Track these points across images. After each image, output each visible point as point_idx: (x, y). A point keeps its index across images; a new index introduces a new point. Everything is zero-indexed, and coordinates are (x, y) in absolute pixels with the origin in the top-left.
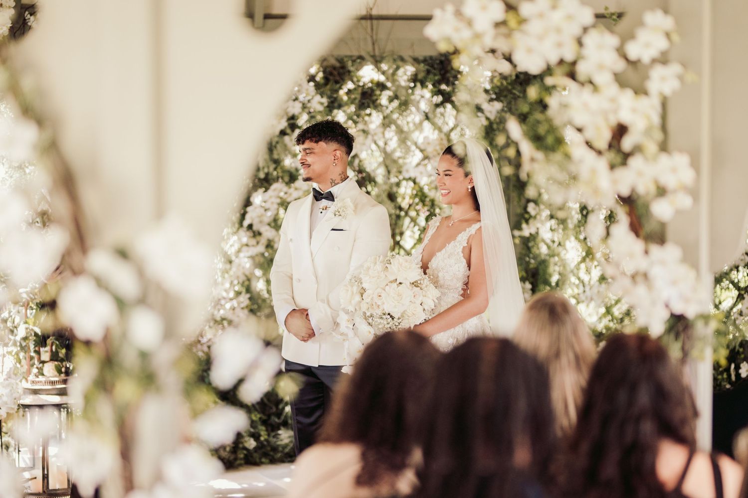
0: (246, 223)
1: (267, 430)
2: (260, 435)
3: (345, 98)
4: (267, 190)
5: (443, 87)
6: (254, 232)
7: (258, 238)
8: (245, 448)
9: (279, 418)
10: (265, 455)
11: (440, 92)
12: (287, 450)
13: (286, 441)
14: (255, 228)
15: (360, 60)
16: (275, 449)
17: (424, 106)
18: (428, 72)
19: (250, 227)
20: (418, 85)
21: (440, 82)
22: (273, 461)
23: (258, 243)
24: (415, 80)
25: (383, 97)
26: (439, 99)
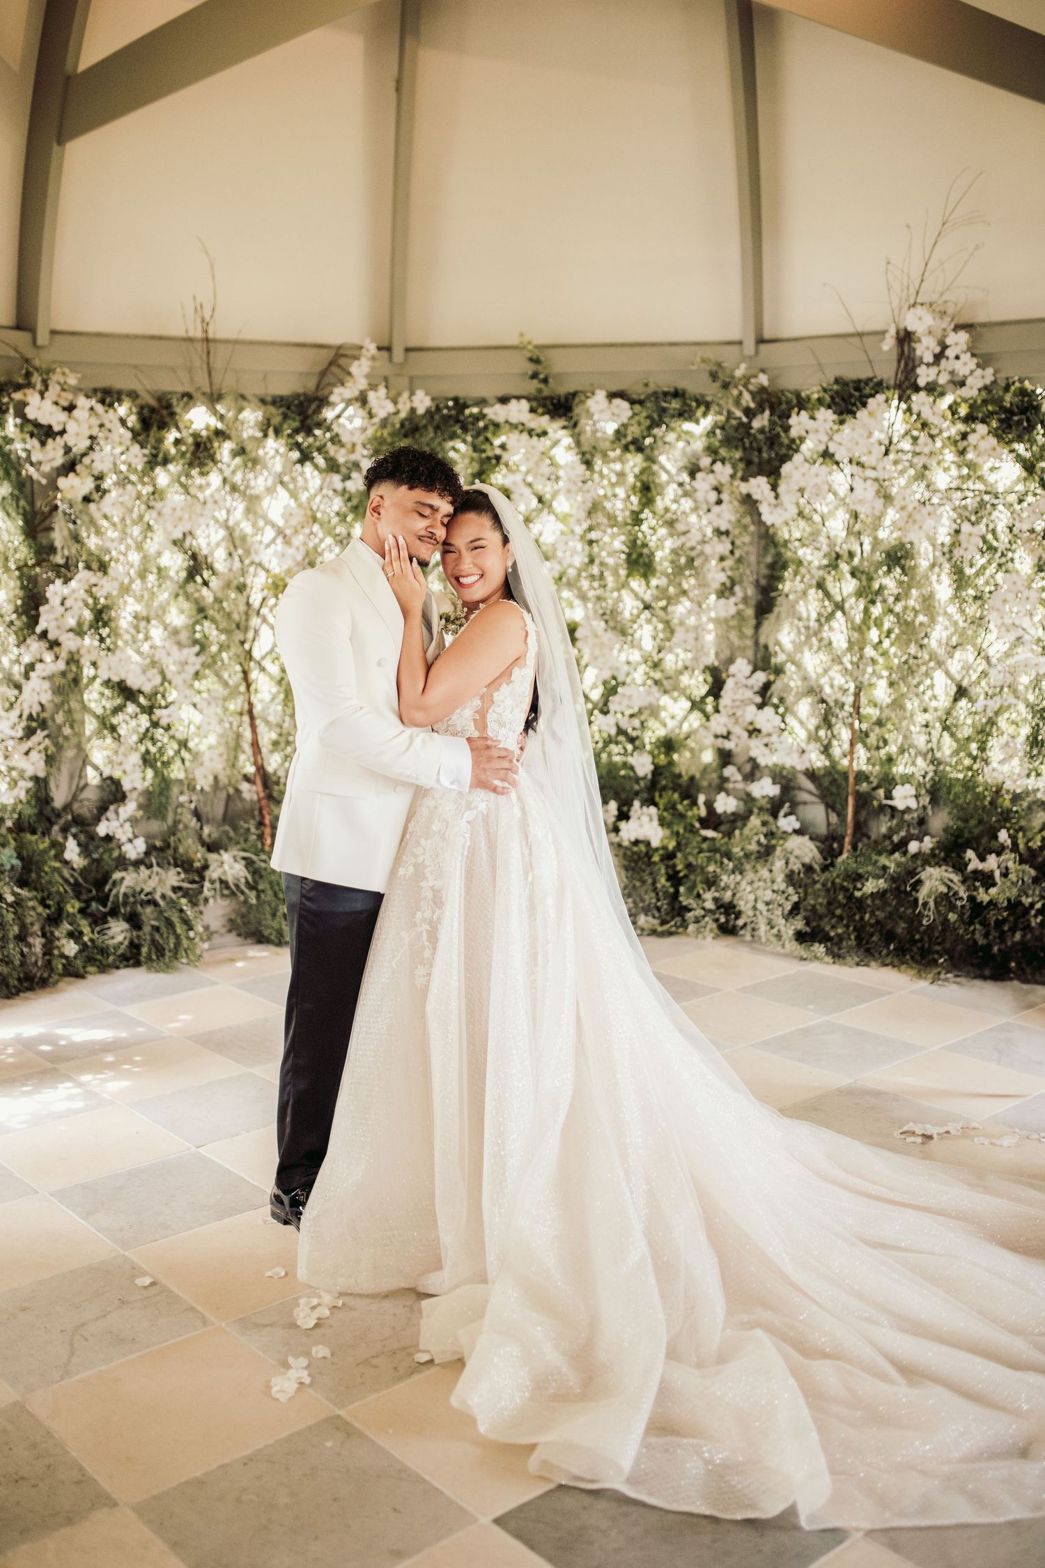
0: (39, 629)
1: (90, 925)
2: (81, 933)
3: (173, 451)
4: (67, 581)
5: (300, 439)
6: (49, 641)
7: (56, 649)
8: (62, 956)
9: (105, 906)
10: (90, 960)
11: (298, 446)
12: (120, 951)
13: (120, 938)
14: (51, 636)
15: (188, 397)
16: (104, 951)
17: (277, 464)
18: (285, 417)
19: (44, 634)
20: (271, 432)
21: (296, 431)
22: (103, 969)
23: (57, 658)
24: (265, 427)
25: (225, 450)
26: (296, 455)
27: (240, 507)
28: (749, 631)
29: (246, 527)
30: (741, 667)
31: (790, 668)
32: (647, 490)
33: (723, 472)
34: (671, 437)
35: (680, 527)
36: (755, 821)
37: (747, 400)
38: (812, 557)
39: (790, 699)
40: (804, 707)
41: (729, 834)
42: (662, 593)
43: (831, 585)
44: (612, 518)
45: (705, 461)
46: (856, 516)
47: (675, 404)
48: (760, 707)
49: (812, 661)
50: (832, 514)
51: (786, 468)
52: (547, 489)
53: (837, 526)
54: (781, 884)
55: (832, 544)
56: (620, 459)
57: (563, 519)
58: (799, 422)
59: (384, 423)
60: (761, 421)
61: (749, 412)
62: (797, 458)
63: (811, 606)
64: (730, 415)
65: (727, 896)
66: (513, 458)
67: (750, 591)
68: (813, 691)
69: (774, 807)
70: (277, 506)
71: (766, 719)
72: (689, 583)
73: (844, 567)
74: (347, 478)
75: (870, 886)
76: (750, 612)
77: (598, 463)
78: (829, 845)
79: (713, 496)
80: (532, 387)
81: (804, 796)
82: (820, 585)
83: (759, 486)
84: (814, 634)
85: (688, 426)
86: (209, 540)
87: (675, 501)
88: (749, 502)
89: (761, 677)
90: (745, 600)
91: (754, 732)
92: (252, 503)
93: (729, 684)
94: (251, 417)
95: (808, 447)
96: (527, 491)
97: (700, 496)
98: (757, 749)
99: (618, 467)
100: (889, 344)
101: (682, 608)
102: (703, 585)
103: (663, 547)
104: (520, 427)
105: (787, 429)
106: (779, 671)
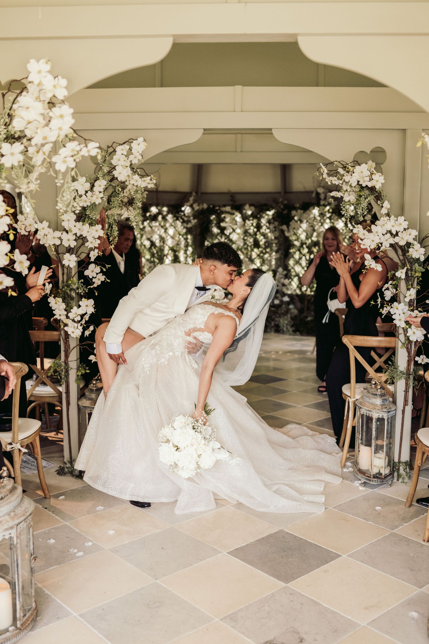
3: (148, 217)
5: (176, 215)
17: (171, 221)
21: (176, 213)
24: (168, 212)
25: (160, 218)
26: (175, 218)
27: (163, 230)
28: (282, 261)
29: (164, 235)
30: (280, 270)
31: (292, 270)
32: (259, 227)
33: (276, 223)
34: (264, 215)
35: (266, 236)
36: (284, 306)
37: (282, 207)
38: (297, 243)
39: (292, 277)
40: (296, 279)
41: (278, 309)
42: (262, 252)
43: (302, 251)
44: (250, 235)
45: (272, 221)
46: (307, 234)
47: (265, 208)
48: (285, 279)
49: (298, 269)
50: (302, 234)
51: (291, 223)
52: (235, 227)
53: (303, 237)
54: (289, 320)
55: (302, 241)
56: (253, 220)
57: (238, 234)
58: (294, 213)
59: (196, 211)
60: (285, 212)
61: (283, 210)
62: (293, 221)
63: (297, 256)
64: (278, 210)
65: (277, 323)
66: (227, 220)
67: (283, 252)
68: (297, 275)
69: (288, 303)
70: (171, 231)
71: (286, 281)
72: (268, 250)
73: (304, 246)
74: (187, 224)
75: (309, 319)
76: (283, 257)
77: (247, 221)
78: (301, 311)
79: (274, 229)
80: (231, 203)
81: (296, 301)
82: (299, 250)
83: (284, 227)
84: (298, 262)
85: (268, 213)
86: (156, 238)
87: (265, 230)
88: (282, 232)
89: (285, 272)
90: (282, 254)
91: (284, 285)
92: (166, 230)
93: (278, 274)
94: (165, 209)
95: (296, 218)
96: (230, 228)
97: (271, 229)
98: (285, 290)
99: (251, 222)
100: (314, 195)
101: (267, 256)
102: (271, 250)
103: (262, 241)
104: (228, 213)
105: (291, 214)
106: (290, 271)
